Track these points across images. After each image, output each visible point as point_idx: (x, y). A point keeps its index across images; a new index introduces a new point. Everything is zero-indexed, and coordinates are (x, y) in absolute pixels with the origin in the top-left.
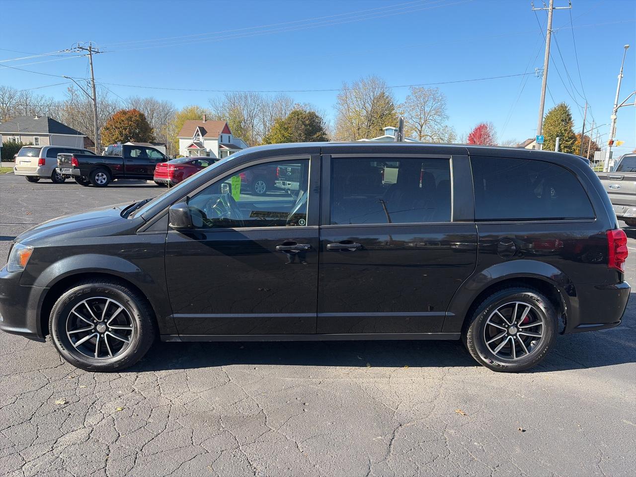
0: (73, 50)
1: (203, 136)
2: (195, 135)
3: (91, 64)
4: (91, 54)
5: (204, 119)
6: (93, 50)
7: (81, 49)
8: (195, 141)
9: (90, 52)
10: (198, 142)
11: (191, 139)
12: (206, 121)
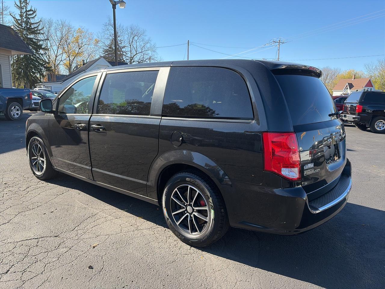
0: (270, 44)
1: (350, 89)
2: (345, 89)
3: (279, 50)
4: (279, 45)
5: (353, 78)
6: (281, 42)
7: (274, 43)
8: (344, 93)
9: (279, 43)
10: (346, 93)
11: (341, 91)
12: (354, 79)
